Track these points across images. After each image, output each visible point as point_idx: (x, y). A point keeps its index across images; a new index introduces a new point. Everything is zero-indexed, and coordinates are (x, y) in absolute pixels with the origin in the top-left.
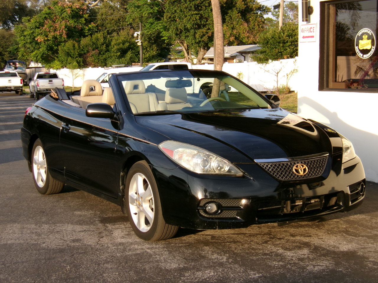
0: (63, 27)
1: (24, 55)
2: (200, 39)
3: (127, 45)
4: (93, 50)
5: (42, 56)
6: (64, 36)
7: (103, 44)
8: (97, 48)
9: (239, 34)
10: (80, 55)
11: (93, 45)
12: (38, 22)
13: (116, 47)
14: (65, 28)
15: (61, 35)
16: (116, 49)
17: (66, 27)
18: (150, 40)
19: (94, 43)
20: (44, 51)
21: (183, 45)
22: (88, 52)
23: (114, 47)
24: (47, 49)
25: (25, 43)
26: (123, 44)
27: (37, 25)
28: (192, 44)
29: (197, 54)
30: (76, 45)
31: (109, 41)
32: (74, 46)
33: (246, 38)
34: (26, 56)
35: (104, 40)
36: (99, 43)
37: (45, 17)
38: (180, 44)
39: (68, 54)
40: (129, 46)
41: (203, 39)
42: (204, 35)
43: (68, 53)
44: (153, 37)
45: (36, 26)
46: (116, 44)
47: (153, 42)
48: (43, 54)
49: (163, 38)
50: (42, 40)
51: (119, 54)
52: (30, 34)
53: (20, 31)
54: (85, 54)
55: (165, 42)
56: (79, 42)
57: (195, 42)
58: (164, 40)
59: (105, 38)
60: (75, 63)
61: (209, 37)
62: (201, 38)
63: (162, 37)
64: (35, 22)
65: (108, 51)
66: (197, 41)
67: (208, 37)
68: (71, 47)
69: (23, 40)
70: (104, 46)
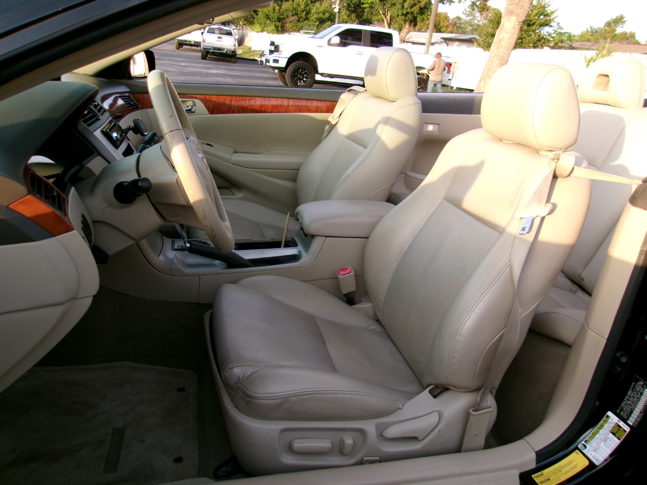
2: (408, 11)
3: (327, 15)
4: (293, 15)
7: (303, 11)
8: (297, 14)
9: (439, 22)
10: (279, 20)
11: (293, 10)
13: (315, 16)
16: (315, 18)
18: (349, 8)
19: (294, 9)
21: (386, 18)
22: (287, 17)
23: (313, 15)
26: (324, 14)
28: (398, 15)
29: (400, 30)
30: (277, 8)
31: (309, 9)
32: (274, 9)
33: (445, 28)
35: (305, 7)
36: (300, 10)
38: (382, 15)
39: (268, 17)
40: (329, 16)
41: (412, 10)
42: (415, 5)
43: (267, 15)
44: (353, 4)
46: (316, 13)
47: (352, 9)
49: (364, 6)
51: (317, 23)
54: (284, 18)
55: (366, 11)
56: (280, 6)
57: (402, 14)
58: (364, 8)
59: (307, 5)
60: (273, 27)
61: (421, 8)
62: (411, 8)
63: (363, 4)
65: (307, 19)
66: (405, 12)
67: (419, 8)
68: (271, 10)
70: (304, 13)
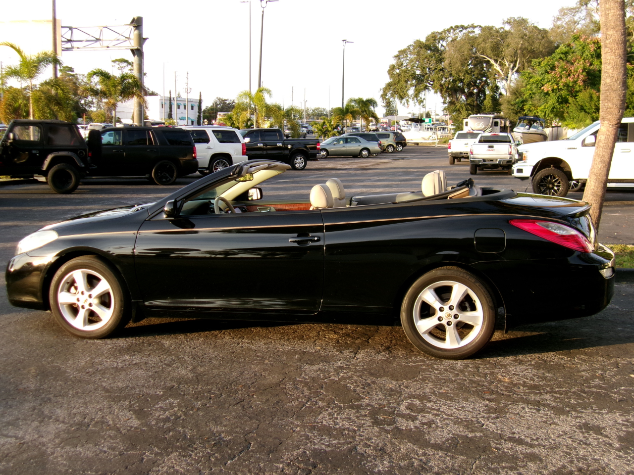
0: (580, 70)
1: (531, 109)
5: (552, 111)
6: (580, 82)
12: (549, 65)
14: (583, 72)
15: (575, 82)
17: (584, 70)
20: (555, 105)
24: (558, 101)
25: (530, 94)
27: (548, 68)
34: (535, 111)
37: (561, 58)
39: (582, 108)
45: (546, 70)
48: (554, 108)
50: (549, 89)
52: (536, 81)
53: (527, 78)
64: (546, 65)
69: (529, 90)
